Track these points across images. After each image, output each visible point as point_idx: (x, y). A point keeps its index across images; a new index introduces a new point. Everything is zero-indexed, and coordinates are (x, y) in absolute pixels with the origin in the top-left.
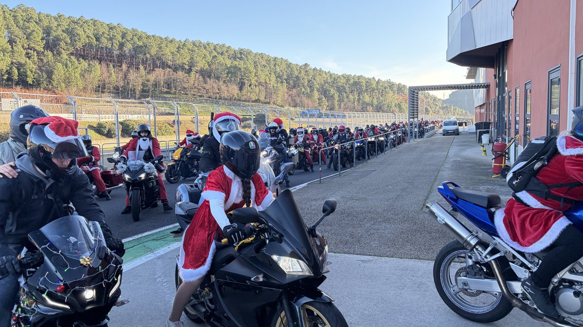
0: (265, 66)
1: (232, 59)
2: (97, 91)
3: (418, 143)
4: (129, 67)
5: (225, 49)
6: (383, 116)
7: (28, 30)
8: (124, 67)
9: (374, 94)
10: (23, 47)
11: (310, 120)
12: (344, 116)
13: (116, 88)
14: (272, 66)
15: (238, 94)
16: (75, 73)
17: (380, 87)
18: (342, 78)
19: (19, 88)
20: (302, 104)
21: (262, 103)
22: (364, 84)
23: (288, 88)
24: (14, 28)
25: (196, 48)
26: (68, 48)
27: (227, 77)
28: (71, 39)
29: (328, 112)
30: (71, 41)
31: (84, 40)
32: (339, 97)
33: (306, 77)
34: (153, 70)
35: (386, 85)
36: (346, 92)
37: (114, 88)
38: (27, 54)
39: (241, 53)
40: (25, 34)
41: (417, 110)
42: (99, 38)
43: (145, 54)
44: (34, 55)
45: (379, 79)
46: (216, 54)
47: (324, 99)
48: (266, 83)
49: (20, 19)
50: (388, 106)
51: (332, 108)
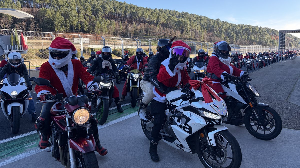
0: (195, 21)
1: (178, 17)
2: (114, 34)
3: (284, 63)
4: (128, 23)
5: (175, 13)
6: (262, 48)
7: (85, 6)
8: (126, 22)
9: (257, 35)
10: (83, 14)
12: (239, 47)
13: (122, 33)
14: (199, 21)
15: (180, 35)
16: (104, 26)
17: (261, 31)
18: (239, 26)
19: (81, 33)
20: (215, 40)
21: (193, 40)
22: (251, 30)
23: (207, 32)
24: (80, 6)
25: (160, 13)
26: (102, 14)
27: (175, 27)
28: (103, 10)
30: (103, 11)
31: (109, 10)
32: (236, 36)
33: (218, 26)
34: (140, 24)
35: (265, 30)
36: (240, 34)
37: (121, 33)
38: (85, 17)
39: (183, 14)
40: (84, 8)
41: (285, 44)
42: (115, 9)
43: (136, 16)
44: (87, 18)
45: (260, 27)
46: (170, 15)
47: (227, 38)
48: (195, 29)
49: (82, 2)
50: (266, 42)
51: (232, 43)
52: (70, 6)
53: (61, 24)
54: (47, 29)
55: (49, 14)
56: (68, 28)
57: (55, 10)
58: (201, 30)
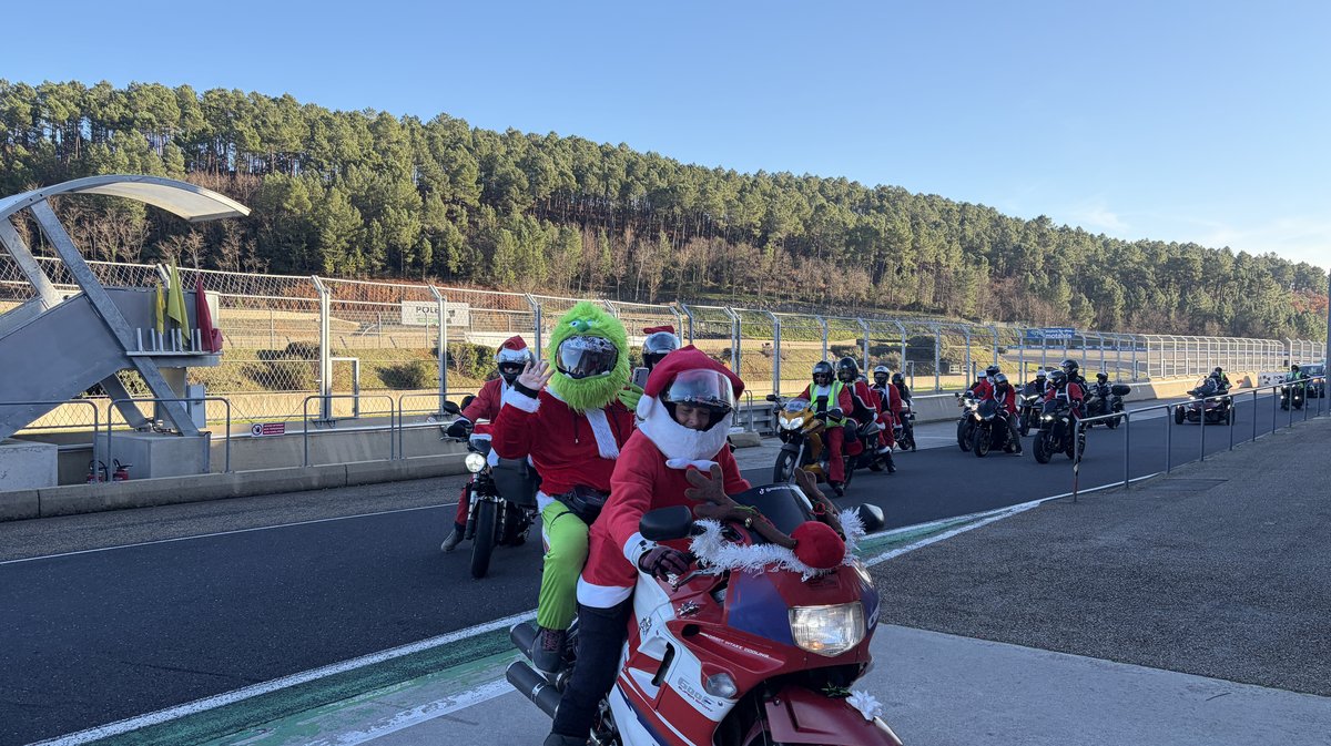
0: (937, 225)
1: (860, 210)
2: (574, 286)
4: (637, 236)
5: (844, 189)
6: (1250, 348)
7: (453, 165)
8: (629, 234)
9: (1227, 290)
10: (443, 198)
11: (1049, 353)
12: (1141, 346)
13: (611, 280)
14: (956, 225)
15: (868, 291)
16: (534, 250)
17: (1243, 273)
18: (1138, 250)
19: (433, 280)
20: (1027, 314)
21: (926, 311)
22: (1198, 266)
23: (992, 274)
24: (430, 162)
25: (780, 191)
26: (523, 199)
27: (845, 252)
28: (529, 180)
29: (1097, 335)
30: (530, 183)
31: (554, 179)
32: (1127, 296)
33: (1040, 250)
34: (687, 241)
35: (1262, 267)
36: (1146, 287)
37: (607, 280)
38: (450, 212)
39: (881, 197)
40: (447, 172)
42: (583, 177)
43: (672, 207)
44: (462, 215)
45: (1242, 253)
46: (824, 201)
47: (1085, 302)
48: (938, 263)
49: (440, 144)
50: (1266, 321)
51: (1106, 325)
52: (386, 162)
53: (348, 242)
54: (291, 263)
55: (298, 197)
56: (380, 260)
57: (326, 181)
58: (962, 269)
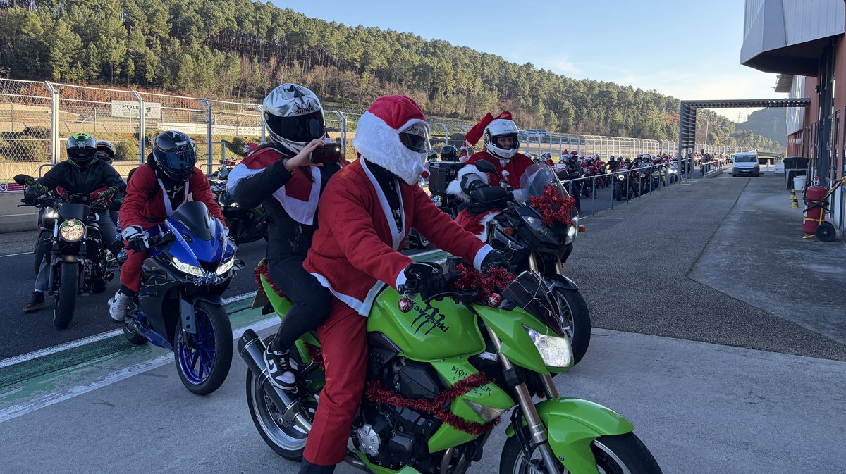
0: (468, 66)
1: (422, 54)
2: (234, 94)
3: (693, 184)
4: (279, 63)
5: (412, 41)
7: (150, 9)
8: (273, 61)
9: (630, 111)
10: (143, 31)
11: (531, 145)
12: (582, 142)
14: (479, 66)
15: (427, 105)
16: (207, 69)
17: (639, 101)
18: (583, 85)
19: (135, 87)
22: (615, 96)
23: (500, 98)
24: (133, 6)
25: (373, 39)
26: (200, 35)
27: (413, 80)
28: (205, 22)
29: (558, 135)
30: (205, 25)
31: (222, 23)
32: (576, 112)
33: (527, 83)
34: (312, 67)
35: (648, 98)
36: (587, 107)
37: (258, 91)
38: (148, 40)
39: (434, 47)
40: (146, 14)
41: (694, 136)
42: (242, 22)
43: (302, 45)
44: (156, 44)
45: (638, 89)
46: (400, 47)
47: (553, 115)
48: (468, 89)
50: (651, 129)
51: (564, 129)
52: (101, 4)
53: (71, 58)
54: (28, 71)
55: (33, 25)
56: (95, 72)
57: (55, 14)
58: (483, 93)
